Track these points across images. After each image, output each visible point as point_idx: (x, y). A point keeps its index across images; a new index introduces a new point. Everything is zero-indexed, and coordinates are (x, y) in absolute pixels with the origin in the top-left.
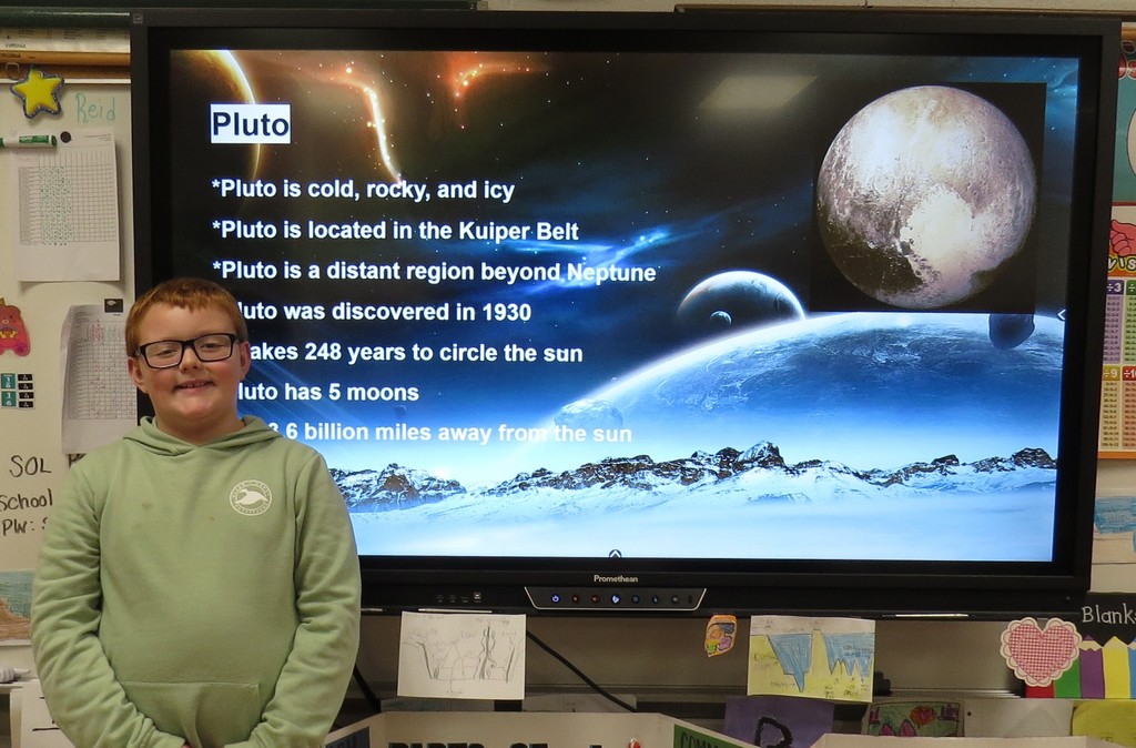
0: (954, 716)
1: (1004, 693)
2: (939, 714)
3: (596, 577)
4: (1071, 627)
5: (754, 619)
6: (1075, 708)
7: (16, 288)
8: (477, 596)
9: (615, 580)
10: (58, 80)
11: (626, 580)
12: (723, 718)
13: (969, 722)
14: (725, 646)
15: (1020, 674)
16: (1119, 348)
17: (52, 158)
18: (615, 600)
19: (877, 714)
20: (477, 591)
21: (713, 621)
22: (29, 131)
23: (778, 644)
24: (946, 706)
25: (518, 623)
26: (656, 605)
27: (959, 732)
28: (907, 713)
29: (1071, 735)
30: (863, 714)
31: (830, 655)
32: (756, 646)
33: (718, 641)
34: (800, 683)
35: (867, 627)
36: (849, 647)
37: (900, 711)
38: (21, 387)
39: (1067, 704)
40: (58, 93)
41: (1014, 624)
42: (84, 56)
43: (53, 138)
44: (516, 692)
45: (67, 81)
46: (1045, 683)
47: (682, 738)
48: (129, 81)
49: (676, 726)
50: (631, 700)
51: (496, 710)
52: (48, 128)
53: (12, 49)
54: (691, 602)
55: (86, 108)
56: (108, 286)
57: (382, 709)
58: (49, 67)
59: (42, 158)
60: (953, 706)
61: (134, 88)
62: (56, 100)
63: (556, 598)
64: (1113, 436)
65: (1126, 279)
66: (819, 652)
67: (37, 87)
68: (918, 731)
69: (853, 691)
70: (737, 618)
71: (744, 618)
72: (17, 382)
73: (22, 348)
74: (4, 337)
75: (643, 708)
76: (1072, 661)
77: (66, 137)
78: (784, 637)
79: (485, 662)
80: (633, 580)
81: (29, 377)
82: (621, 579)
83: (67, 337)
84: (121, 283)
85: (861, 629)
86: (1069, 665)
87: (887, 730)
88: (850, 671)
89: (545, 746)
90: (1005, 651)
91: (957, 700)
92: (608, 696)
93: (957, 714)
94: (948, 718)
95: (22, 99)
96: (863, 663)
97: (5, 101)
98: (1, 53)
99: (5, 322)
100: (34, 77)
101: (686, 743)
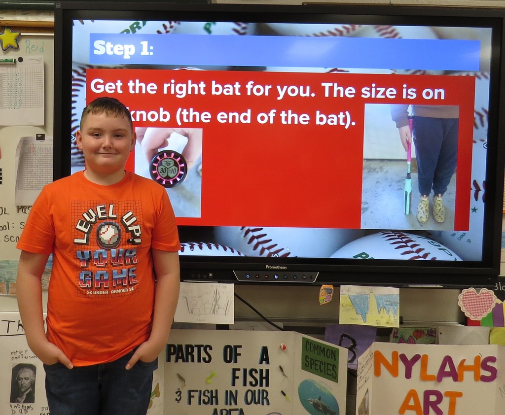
0: (434, 334)
1: (456, 324)
2: (426, 333)
3: (267, 266)
4: (492, 292)
5: (342, 287)
6: (490, 331)
8: (211, 275)
9: (276, 268)
10: (18, 33)
11: (281, 268)
12: (324, 334)
13: (441, 338)
14: (328, 300)
15: (467, 314)
17: (14, 69)
18: (276, 277)
19: (397, 332)
20: (211, 273)
21: (322, 288)
22: (4, 57)
23: (354, 299)
24: (429, 329)
25: (231, 287)
26: (295, 280)
27: (436, 341)
28: (411, 333)
29: (489, 344)
30: (390, 333)
31: (378, 305)
32: (344, 300)
33: (325, 297)
34: (364, 318)
35: (395, 291)
36: (387, 301)
39: (487, 329)
40: (17, 39)
41: (465, 291)
42: (30, 22)
43: (15, 60)
44: (230, 320)
45: (22, 34)
46: (479, 319)
47: (307, 343)
48: (53, 35)
49: (303, 338)
50: (281, 325)
51: (217, 329)
54: (312, 278)
55: (30, 47)
56: (38, 128)
58: (14, 27)
59: (9, 69)
60: (433, 329)
61: (55, 37)
62: (17, 43)
66: (373, 303)
67: (8, 37)
68: (416, 341)
69: (390, 322)
70: (334, 286)
71: (337, 286)
75: (286, 328)
76: (492, 308)
77: (21, 60)
78: (356, 296)
79: (215, 306)
80: (284, 268)
81: (1, 170)
82: (278, 267)
83: (19, 152)
84: (44, 127)
85: (393, 292)
86: (490, 311)
87: (402, 341)
88: (388, 312)
89: (240, 346)
90: (460, 304)
91: (435, 327)
92: (271, 323)
93: (435, 333)
94: (431, 335)
95: (1, 42)
96: (394, 309)
100: (7, 32)
101: (308, 346)
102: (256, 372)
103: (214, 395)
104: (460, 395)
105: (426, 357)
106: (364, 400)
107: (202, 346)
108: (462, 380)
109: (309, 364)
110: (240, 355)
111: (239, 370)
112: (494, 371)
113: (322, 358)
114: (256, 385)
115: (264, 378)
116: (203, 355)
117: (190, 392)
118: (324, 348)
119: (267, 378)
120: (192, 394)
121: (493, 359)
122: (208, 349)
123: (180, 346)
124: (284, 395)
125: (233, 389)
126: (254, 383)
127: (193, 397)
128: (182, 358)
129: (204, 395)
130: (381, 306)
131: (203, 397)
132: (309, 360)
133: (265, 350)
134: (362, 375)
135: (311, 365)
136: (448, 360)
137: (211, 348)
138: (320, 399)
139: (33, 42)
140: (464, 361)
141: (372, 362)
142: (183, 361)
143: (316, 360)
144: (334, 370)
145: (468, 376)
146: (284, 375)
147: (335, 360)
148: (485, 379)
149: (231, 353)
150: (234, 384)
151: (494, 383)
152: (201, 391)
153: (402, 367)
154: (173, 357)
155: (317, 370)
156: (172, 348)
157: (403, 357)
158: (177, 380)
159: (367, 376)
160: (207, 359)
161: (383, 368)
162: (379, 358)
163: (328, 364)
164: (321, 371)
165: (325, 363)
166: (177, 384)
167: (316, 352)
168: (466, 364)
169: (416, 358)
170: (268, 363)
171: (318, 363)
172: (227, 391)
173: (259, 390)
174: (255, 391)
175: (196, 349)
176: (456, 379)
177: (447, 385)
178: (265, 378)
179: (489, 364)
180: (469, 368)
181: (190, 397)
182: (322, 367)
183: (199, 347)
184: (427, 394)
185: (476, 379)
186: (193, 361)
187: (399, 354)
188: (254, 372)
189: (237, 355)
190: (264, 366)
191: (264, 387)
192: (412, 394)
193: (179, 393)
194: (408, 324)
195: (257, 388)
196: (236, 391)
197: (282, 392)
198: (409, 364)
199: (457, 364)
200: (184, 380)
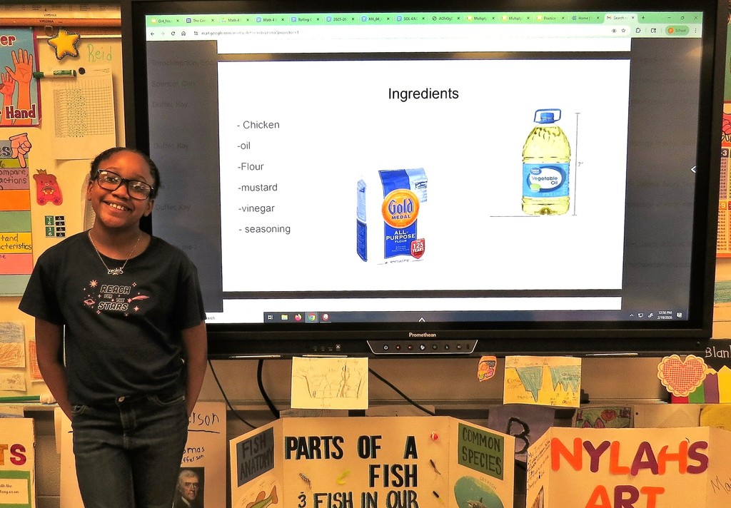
0: (628, 415)
1: (657, 401)
2: (619, 414)
3: (410, 334)
4: (701, 360)
5: (507, 358)
6: (701, 410)
7: (53, 163)
8: (338, 347)
9: (422, 335)
10: (77, 36)
11: (429, 335)
12: (487, 418)
13: (637, 419)
14: (490, 375)
15: (670, 389)
16: (726, 190)
17: (74, 84)
18: (422, 348)
19: (581, 414)
20: (338, 344)
21: (482, 359)
22: (60, 68)
23: (522, 373)
24: (623, 409)
25: (364, 362)
26: (448, 350)
27: (631, 425)
28: (599, 414)
29: (699, 426)
30: (573, 415)
31: (554, 379)
32: (509, 374)
33: (486, 372)
34: (535, 396)
35: (577, 361)
36: (565, 375)
37: (595, 412)
38: (57, 224)
39: (696, 407)
40: (76, 44)
41: (666, 359)
42: (92, 21)
43: (74, 71)
44: (363, 404)
45: (82, 37)
46: (686, 394)
47: (464, 431)
48: (120, 36)
49: (460, 424)
50: (432, 408)
51: (350, 416)
52: (71, 66)
53: (48, 17)
54: (468, 347)
55: (94, 53)
57: (280, 416)
58: (70, 28)
59: (67, 84)
60: (627, 409)
61: (123, 40)
62: (75, 48)
63: (386, 348)
64: (723, 244)
65: (729, 148)
66: (547, 376)
67: (64, 41)
68: (606, 425)
69: (568, 401)
70: (497, 357)
71: (501, 358)
72: (55, 221)
73: (58, 200)
74: (46, 193)
75: (439, 413)
76: (701, 381)
77: (82, 71)
78: (526, 368)
79: (343, 387)
80: (433, 335)
81: (62, 218)
82: (425, 335)
85: (573, 363)
86: (700, 383)
87: (587, 424)
88: (566, 389)
89: (380, 437)
90: (660, 375)
91: (630, 406)
92: (418, 406)
93: (630, 414)
94: (624, 417)
95: (54, 48)
96: (574, 384)
97: (44, 49)
98: (42, 20)
99: (47, 185)
100: (62, 34)
101: (466, 434)
102: (401, 469)
103: (347, 499)
104: (661, 490)
105: (617, 444)
106: (537, 501)
107: (331, 438)
108: (663, 471)
109: (467, 457)
110: (379, 447)
111: (379, 466)
112: (704, 460)
113: (483, 449)
114: (401, 485)
115: (411, 476)
116: (332, 449)
117: (316, 495)
118: (485, 437)
119: (415, 476)
120: (320, 498)
121: (703, 445)
122: (338, 441)
123: (302, 439)
124: (438, 496)
125: (372, 491)
126: (398, 482)
127: (321, 502)
128: (305, 453)
129: (335, 499)
130: (557, 380)
131: (333, 502)
132: (467, 452)
133: (411, 441)
134: (534, 469)
135: (470, 458)
136: (645, 447)
137: (342, 440)
138: (481, 501)
139: (97, 46)
140: (666, 448)
141: (548, 452)
142: (307, 458)
143: (475, 452)
144: (497, 463)
145: (672, 466)
146: (436, 471)
147: (499, 451)
148: (692, 470)
149: (368, 446)
150: (372, 485)
151: (704, 476)
152: (330, 495)
153: (586, 458)
154: (294, 453)
155: (477, 464)
156: (292, 442)
157: (588, 446)
158: (301, 481)
159: (541, 470)
160: (337, 454)
161: (563, 460)
162: (557, 447)
163: (490, 456)
164: (482, 466)
165: (487, 455)
166: (301, 487)
167: (476, 441)
168: (668, 452)
169: (605, 445)
170: (415, 457)
171: (479, 456)
172: (364, 494)
173: (405, 491)
174: (399, 492)
175: (322, 442)
176: (655, 472)
177: (645, 478)
179: (699, 451)
180: (672, 457)
181: (317, 502)
182: (484, 461)
183: (327, 439)
184: (619, 490)
185: (682, 471)
186: (319, 457)
187: (583, 441)
188: (397, 469)
189: (375, 448)
190: (411, 461)
191: (411, 488)
192: (600, 491)
193: (302, 498)
194: (599, 403)
195: (402, 489)
196: (376, 493)
197: (434, 493)
198: (595, 454)
199: (656, 452)
200: (307, 481)
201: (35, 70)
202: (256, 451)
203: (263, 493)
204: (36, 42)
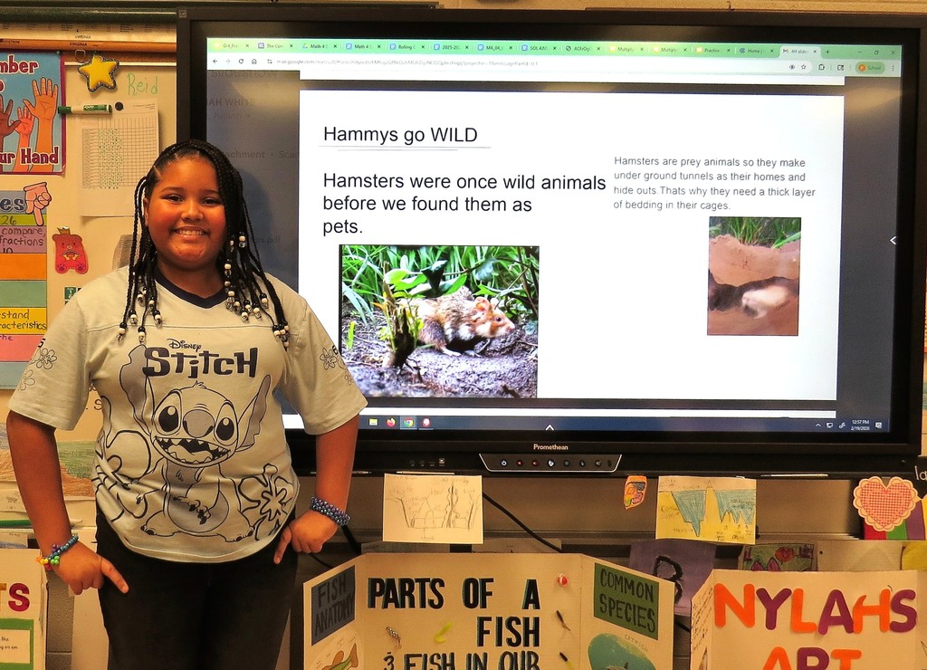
0: (810, 554)
1: (845, 536)
2: (798, 553)
3: (535, 446)
4: (909, 483)
5: (661, 478)
6: (904, 548)
7: (79, 221)
8: (442, 461)
9: (550, 448)
10: (114, 63)
11: (559, 448)
12: (629, 557)
13: (821, 560)
14: (638, 500)
15: (869, 521)
17: (108, 121)
18: (551, 464)
19: (750, 552)
20: (441, 457)
21: (629, 480)
22: (91, 102)
23: (680, 499)
24: (803, 547)
25: (476, 481)
26: (583, 468)
27: (814, 566)
28: (774, 553)
29: (901, 569)
30: (739, 554)
31: (721, 506)
32: (663, 500)
33: (633, 497)
34: (697, 528)
35: (749, 485)
36: (735, 501)
37: (769, 553)
39: (899, 544)
40: (114, 72)
41: (864, 482)
42: (135, 44)
43: (110, 106)
44: (475, 536)
45: (121, 64)
46: (890, 528)
47: (602, 573)
48: (175, 64)
49: (596, 564)
50: (558, 543)
51: (451, 552)
52: (105, 100)
53: (80, 39)
54: (610, 465)
55: (135, 85)
57: (362, 551)
58: (107, 53)
59: (100, 122)
60: (809, 546)
61: (179, 69)
62: (112, 78)
63: (504, 463)
66: (712, 504)
67: (99, 69)
68: (781, 567)
69: (739, 536)
70: (647, 478)
71: (653, 478)
73: (82, 268)
74: (68, 259)
75: (566, 549)
76: (910, 511)
77: (119, 106)
78: (682, 493)
79: (450, 514)
82: (555, 447)
83: (118, 259)
85: (745, 486)
87: (758, 566)
88: (737, 520)
89: (491, 580)
90: (857, 504)
91: (812, 542)
92: (540, 539)
93: (812, 552)
94: (805, 556)
95: (86, 77)
96: (746, 513)
97: (73, 79)
98: (72, 43)
99: (70, 247)
100: (96, 60)
101: (605, 578)
102: (518, 622)
103: (448, 662)
104: (857, 654)
105: (800, 592)
106: (701, 667)
107: (428, 580)
108: (860, 630)
109: (606, 607)
110: (490, 594)
111: (489, 619)
112: (911, 614)
113: (628, 597)
114: (517, 644)
115: (531, 632)
116: (430, 595)
117: (408, 657)
118: (632, 582)
119: (536, 632)
120: (412, 660)
121: (909, 595)
122: (437, 585)
123: (391, 582)
124: (565, 659)
125: (480, 652)
126: (514, 641)
127: (414, 665)
128: (394, 600)
129: (432, 662)
131: (429, 666)
132: (607, 602)
133: (532, 586)
134: (698, 626)
135: (611, 609)
136: (836, 597)
137: (442, 584)
138: (626, 667)
139: (140, 76)
140: (863, 598)
141: (711, 604)
142: (397, 606)
143: (618, 602)
144: (650, 617)
145: (871, 623)
146: (565, 627)
147: (652, 601)
148: (897, 628)
149: (476, 593)
150: (481, 643)
151: (912, 634)
152: (426, 656)
153: (760, 611)
154: (379, 600)
155: (621, 617)
156: (378, 585)
157: (763, 594)
158: (387, 638)
159: (705, 627)
160: (436, 602)
161: (730, 613)
162: (721, 595)
163: (640, 608)
164: (629, 620)
165: (634, 606)
166: (387, 646)
167: (619, 587)
168: (866, 603)
169: (785, 594)
170: (537, 607)
171: (623, 606)
172: (469, 656)
173: (523, 653)
174: (516, 654)
175: (417, 586)
176: (850, 629)
177: (837, 639)
178: (533, 631)
179: (904, 602)
180: (871, 611)
181: (408, 665)
182: (630, 613)
183: (422, 582)
184: (803, 654)
185: (883, 629)
186: (412, 605)
188: (514, 623)
189: (485, 594)
190: (531, 613)
191: (531, 648)
192: (778, 655)
193: (389, 660)
194: (770, 538)
195: (520, 649)
196: (485, 655)
197: (561, 655)
198: (772, 605)
199: (851, 604)
200: (397, 638)
201: (60, 104)
202: (334, 598)
203: (341, 654)
204: (64, 69)
